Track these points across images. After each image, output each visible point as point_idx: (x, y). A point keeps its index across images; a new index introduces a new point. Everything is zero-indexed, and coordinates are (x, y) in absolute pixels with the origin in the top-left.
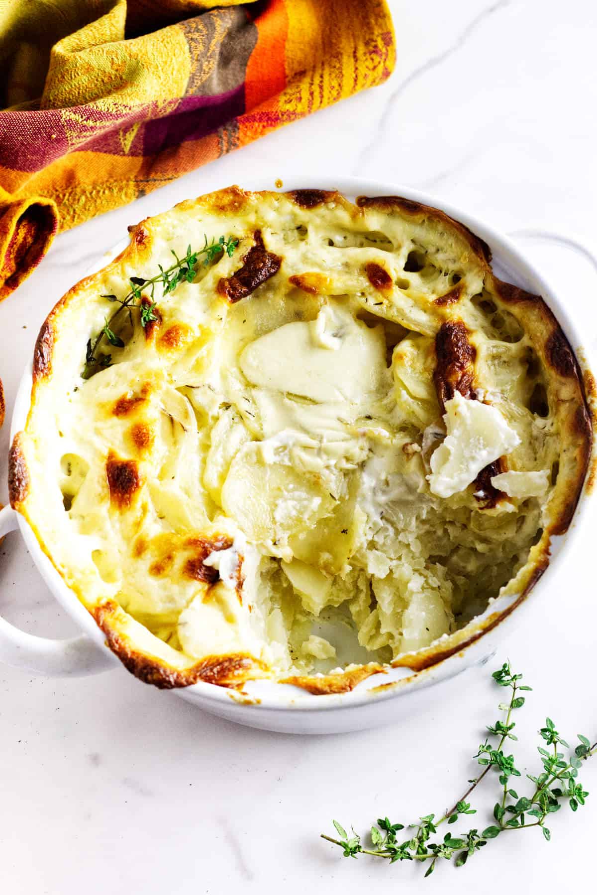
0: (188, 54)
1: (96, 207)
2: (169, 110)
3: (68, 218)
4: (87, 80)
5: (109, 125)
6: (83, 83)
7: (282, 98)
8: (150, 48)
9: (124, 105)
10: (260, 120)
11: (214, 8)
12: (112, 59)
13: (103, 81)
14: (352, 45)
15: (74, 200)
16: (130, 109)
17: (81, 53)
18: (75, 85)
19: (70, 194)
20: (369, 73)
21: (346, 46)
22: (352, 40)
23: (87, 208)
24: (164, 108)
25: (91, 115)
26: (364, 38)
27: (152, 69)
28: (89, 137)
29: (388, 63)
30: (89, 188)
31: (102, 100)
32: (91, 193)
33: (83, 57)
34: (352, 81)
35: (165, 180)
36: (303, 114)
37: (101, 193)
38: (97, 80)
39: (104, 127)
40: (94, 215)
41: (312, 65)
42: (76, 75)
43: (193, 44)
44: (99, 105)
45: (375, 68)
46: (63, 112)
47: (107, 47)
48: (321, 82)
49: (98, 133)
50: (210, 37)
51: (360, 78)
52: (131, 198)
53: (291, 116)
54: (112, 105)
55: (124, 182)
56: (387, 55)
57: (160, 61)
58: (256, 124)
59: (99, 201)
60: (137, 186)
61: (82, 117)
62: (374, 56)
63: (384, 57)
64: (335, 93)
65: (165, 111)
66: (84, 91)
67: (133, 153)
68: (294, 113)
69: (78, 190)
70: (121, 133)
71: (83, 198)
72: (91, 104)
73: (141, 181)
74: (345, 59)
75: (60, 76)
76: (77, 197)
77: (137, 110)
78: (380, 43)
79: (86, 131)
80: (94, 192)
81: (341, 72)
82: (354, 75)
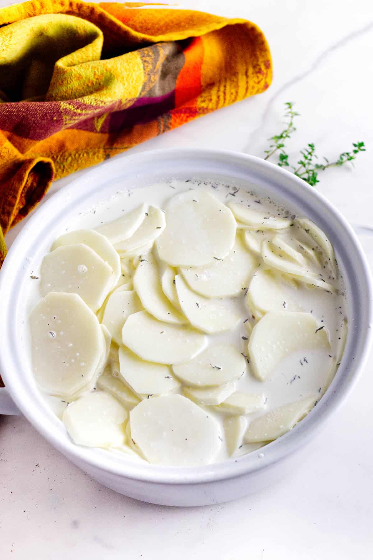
0: (142, 71)
1: (78, 165)
2: (128, 105)
3: (60, 171)
4: (77, 84)
5: (90, 113)
6: (75, 86)
7: (199, 99)
8: (119, 65)
9: (101, 101)
10: (185, 113)
11: (158, 42)
12: (95, 72)
13: (88, 85)
14: (245, 68)
15: (64, 159)
16: (105, 103)
17: (75, 67)
18: (70, 87)
19: (61, 156)
20: (256, 85)
21: (241, 68)
22: (244, 65)
23: (72, 164)
24: (126, 104)
25: (79, 106)
26: (252, 64)
27: (120, 79)
28: (77, 120)
29: (268, 80)
30: (73, 153)
31: (87, 97)
32: (75, 155)
33: (76, 70)
34: (244, 90)
35: (123, 148)
36: (212, 110)
37: (81, 156)
38: (84, 85)
39: (87, 114)
40: (76, 170)
41: (218, 79)
42: (71, 81)
43: (146, 64)
44: (85, 100)
45: (259, 82)
46: (62, 103)
47: (91, 64)
48: (225, 90)
49: (83, 118)
50: (156, 60)
51: (250, 88)
52: (100, 159)
53: (205, 111)
54: (93, 100)
55: (97, 150)
56: (267, 74)
57: (125, 74)
58: (182, 115)
59: (80, 161)
60: (105, 152)
61: (74, 107)
62: (259, 75)
63: (265, 75)
64: (233, 97)
65: (126, 106)
66: (75, 92)
67: (102, 131)
68: (207, 109)
69: (67, 154)
70: (96, 119)
71: (70, 159)
72: (80, 100)
73: (108, 149)
74: (240, 76)
75: (60, 81)
76: (66, 158)
77: (108, 104)
78: (263, 67)
79: (75, 116)
80: (77, 155)
81: (237, 84)
82: (245, 86)
